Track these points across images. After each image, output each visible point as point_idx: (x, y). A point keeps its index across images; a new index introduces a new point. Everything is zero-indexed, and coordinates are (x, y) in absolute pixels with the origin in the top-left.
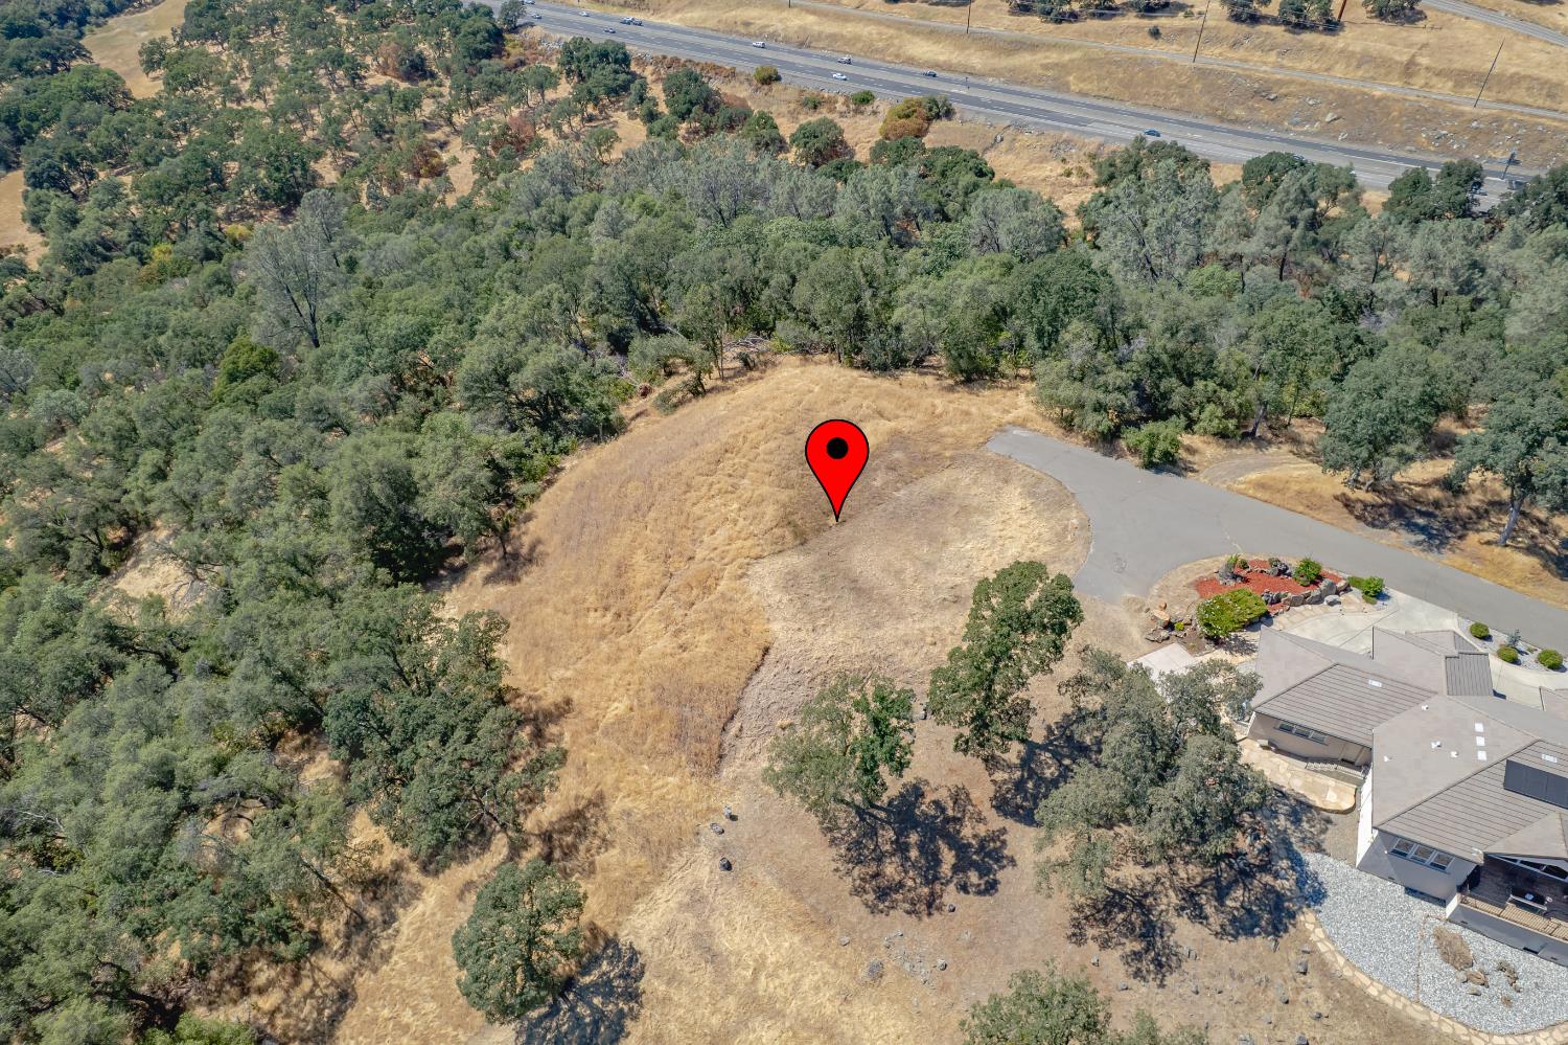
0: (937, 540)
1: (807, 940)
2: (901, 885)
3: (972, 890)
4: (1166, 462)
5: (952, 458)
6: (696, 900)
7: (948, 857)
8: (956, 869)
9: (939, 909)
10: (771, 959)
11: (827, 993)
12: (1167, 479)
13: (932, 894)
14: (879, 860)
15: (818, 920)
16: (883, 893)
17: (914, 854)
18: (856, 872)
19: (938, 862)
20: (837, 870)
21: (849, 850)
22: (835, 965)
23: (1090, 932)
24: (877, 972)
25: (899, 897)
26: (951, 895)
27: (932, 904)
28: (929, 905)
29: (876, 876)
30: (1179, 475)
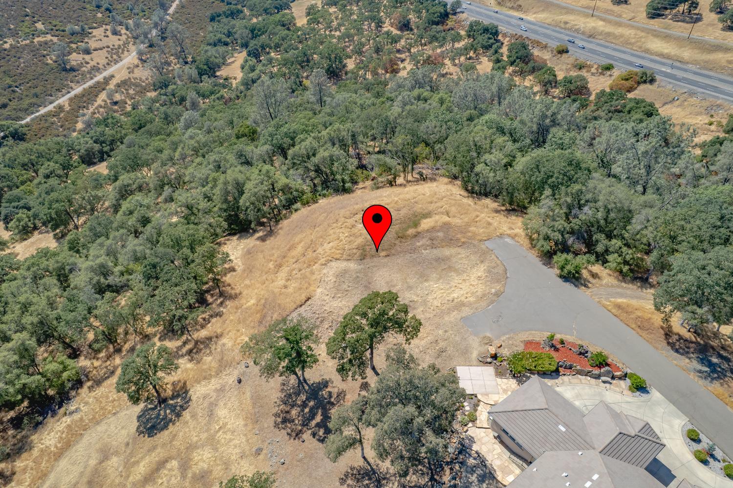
0: (424, 277)
1: (246, 425)
2: (293, 421)
3: (317, 437)
4: (573, 277)
5: (464, 243)
6: (221, 390)
7: (318, 418)
8: (318, 425)
9: (299, 438)
10: (229, 426)
11: (237, 450)
12: (568, 287)
13: (301, 431)
14: (293, 406)
15: (255, 419)
16: (285, 421)
17: (307, 410)
18: (281, 407)
19: (313, 418)
20: (276, 402)
21: (285, 396)
22: (247, 441)
23: (349, 482)
24: (259, 451)
25: (289, 425)
26: (307, 435)
27: (298, 434)
28: (297, 435)
29: (287, 412)
30: (576, 286)
